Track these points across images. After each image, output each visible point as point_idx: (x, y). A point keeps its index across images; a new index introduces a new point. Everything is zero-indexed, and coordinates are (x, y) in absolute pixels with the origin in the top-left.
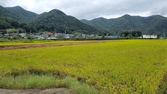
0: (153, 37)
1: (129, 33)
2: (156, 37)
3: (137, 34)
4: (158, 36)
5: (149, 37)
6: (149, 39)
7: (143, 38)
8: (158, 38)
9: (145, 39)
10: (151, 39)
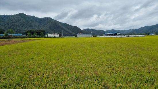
0: (56, 35)
1: (34, 32)
2: (58, 36)
3: (42, 33)
4: (60, 35)
5: (53, 36)
6: (53, 37)
7: (48, 36)
8: (60, 37)
9: (50, 37)
10: (54, 37)
